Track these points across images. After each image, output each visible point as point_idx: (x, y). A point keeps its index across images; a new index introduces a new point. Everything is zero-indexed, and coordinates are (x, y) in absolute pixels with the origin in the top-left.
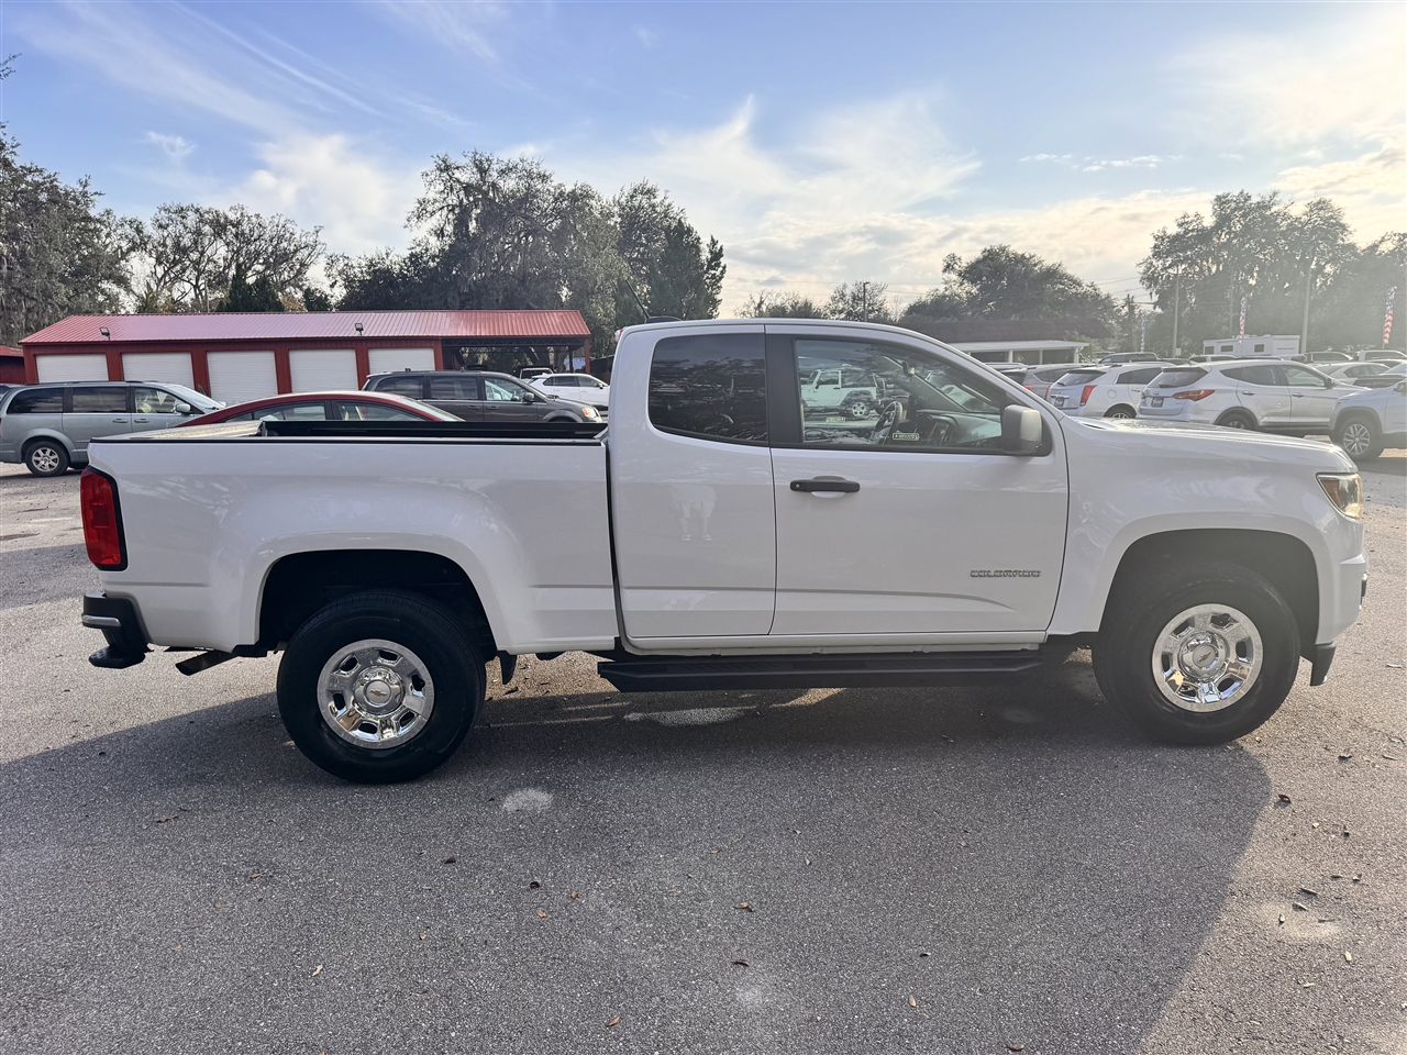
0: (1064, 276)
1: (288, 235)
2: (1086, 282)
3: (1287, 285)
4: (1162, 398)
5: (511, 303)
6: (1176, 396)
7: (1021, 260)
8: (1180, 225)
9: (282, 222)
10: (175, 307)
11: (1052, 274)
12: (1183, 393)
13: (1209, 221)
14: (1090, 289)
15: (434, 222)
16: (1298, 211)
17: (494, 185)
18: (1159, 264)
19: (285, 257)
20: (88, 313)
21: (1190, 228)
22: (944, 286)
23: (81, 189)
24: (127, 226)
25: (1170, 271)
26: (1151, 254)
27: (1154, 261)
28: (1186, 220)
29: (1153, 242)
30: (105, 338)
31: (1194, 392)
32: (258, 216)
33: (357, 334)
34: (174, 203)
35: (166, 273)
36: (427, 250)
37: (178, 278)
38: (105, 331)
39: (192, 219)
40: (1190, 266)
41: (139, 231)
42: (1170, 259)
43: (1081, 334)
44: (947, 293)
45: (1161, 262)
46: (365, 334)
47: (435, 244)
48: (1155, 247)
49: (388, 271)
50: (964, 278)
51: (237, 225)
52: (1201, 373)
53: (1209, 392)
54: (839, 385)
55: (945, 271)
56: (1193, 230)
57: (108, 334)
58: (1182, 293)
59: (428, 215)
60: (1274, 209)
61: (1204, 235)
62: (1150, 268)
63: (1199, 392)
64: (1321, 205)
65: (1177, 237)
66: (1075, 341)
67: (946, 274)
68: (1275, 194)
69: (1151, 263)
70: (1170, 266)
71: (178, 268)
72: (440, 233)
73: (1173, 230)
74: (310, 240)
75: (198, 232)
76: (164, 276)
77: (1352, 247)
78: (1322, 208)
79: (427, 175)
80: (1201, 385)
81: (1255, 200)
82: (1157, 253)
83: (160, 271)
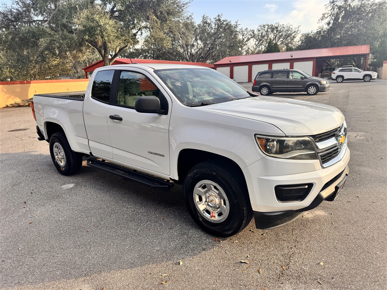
1: (290, 29)
5: (350, 44)
9: (289, 26)
10: (258, 53)
15: (327, 20)
17: (350, 5)
19: (289, 35)
20: (233, 56)
23: (236, 24)
24: (251, 32)
30: (230, 62)
32: (283, 25)
33: (291, 58)
34: (262, 24)
35: (258, 43)
36: (322, 29)
37: (261, 44)
38: (230, 60)
39: (266, 27)
41: (253, 33)
46: (293, 58)
47: (326, 27)
49: (311, 37)
51: (277, 28)
57: (231, 61)
59: (325, 18)
71: (261, 41)
72: (329, 24)
74: (296, 30)
75: (267, 31)
76: (258, 44)
79: (326, 5)
83: (257, 43)
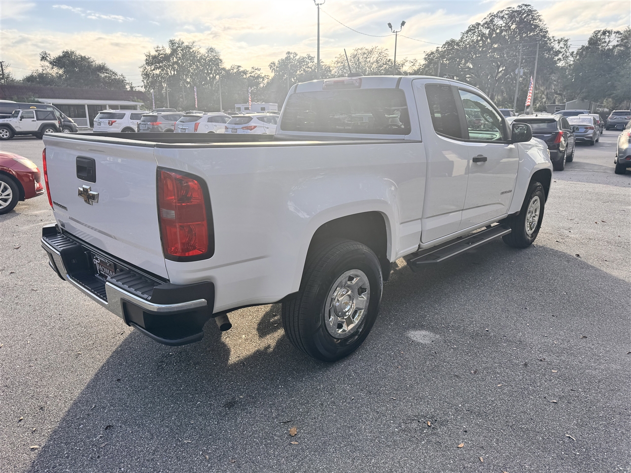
0: (107, 70)
2: (119, 73)
3: (203, 83)
4: (236, 129)
6: (243, 128)
7: (83, 59)
8: (157, 51)
11: (102, 68)
12: (245, 127)
13: (168, 51)
14: (122, 77)
16: (203, 51)
18: (148, 68)
21: (161, 53)
22: (42, 68)
25: (154, 71)
26: (145, 63)
27: (146, 66)
28: (159, 49)
29: (145, 58)
31: (249, 127)
40: (162, 70)
42: (153, 66)
43: (137, 98)
44: (44, 72)
45: (149, 67)
48: (146, 60)
50: (54, 65)
52: (250, 119)
53: (255, 127)
54: (35, 119)
55: (42, 60)
56: (162, 54)
58: (161, 82)
60: (194, 49)
61: (167, 58)
62: (145, 70)
63: (251, 127)
64: (211, 50)
65: (154, 57)
66: (136, 101)
67: (43, 62)
68: (194, 42)
69: (145, 67)
70: (154, 70)
73: (153, 53)
77: (224, 69)
78: (212, 51)
80: (252, 124)
81: (186, 44)
82: (148, 63)
